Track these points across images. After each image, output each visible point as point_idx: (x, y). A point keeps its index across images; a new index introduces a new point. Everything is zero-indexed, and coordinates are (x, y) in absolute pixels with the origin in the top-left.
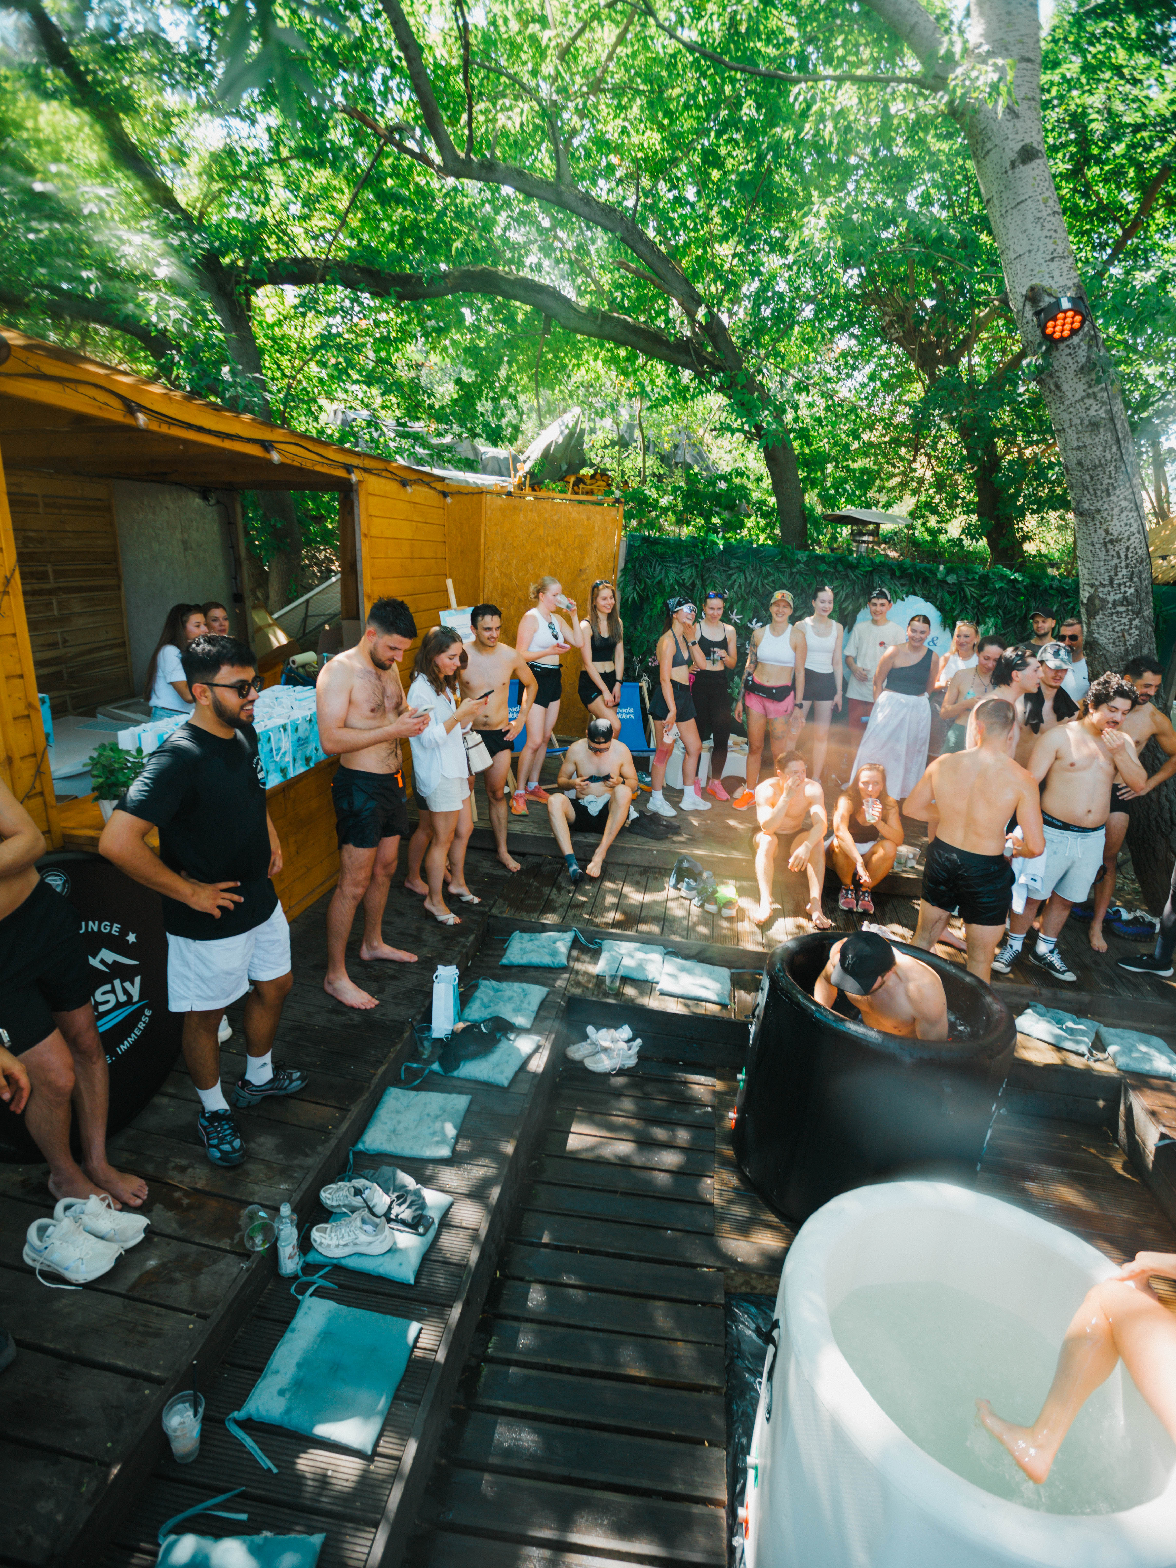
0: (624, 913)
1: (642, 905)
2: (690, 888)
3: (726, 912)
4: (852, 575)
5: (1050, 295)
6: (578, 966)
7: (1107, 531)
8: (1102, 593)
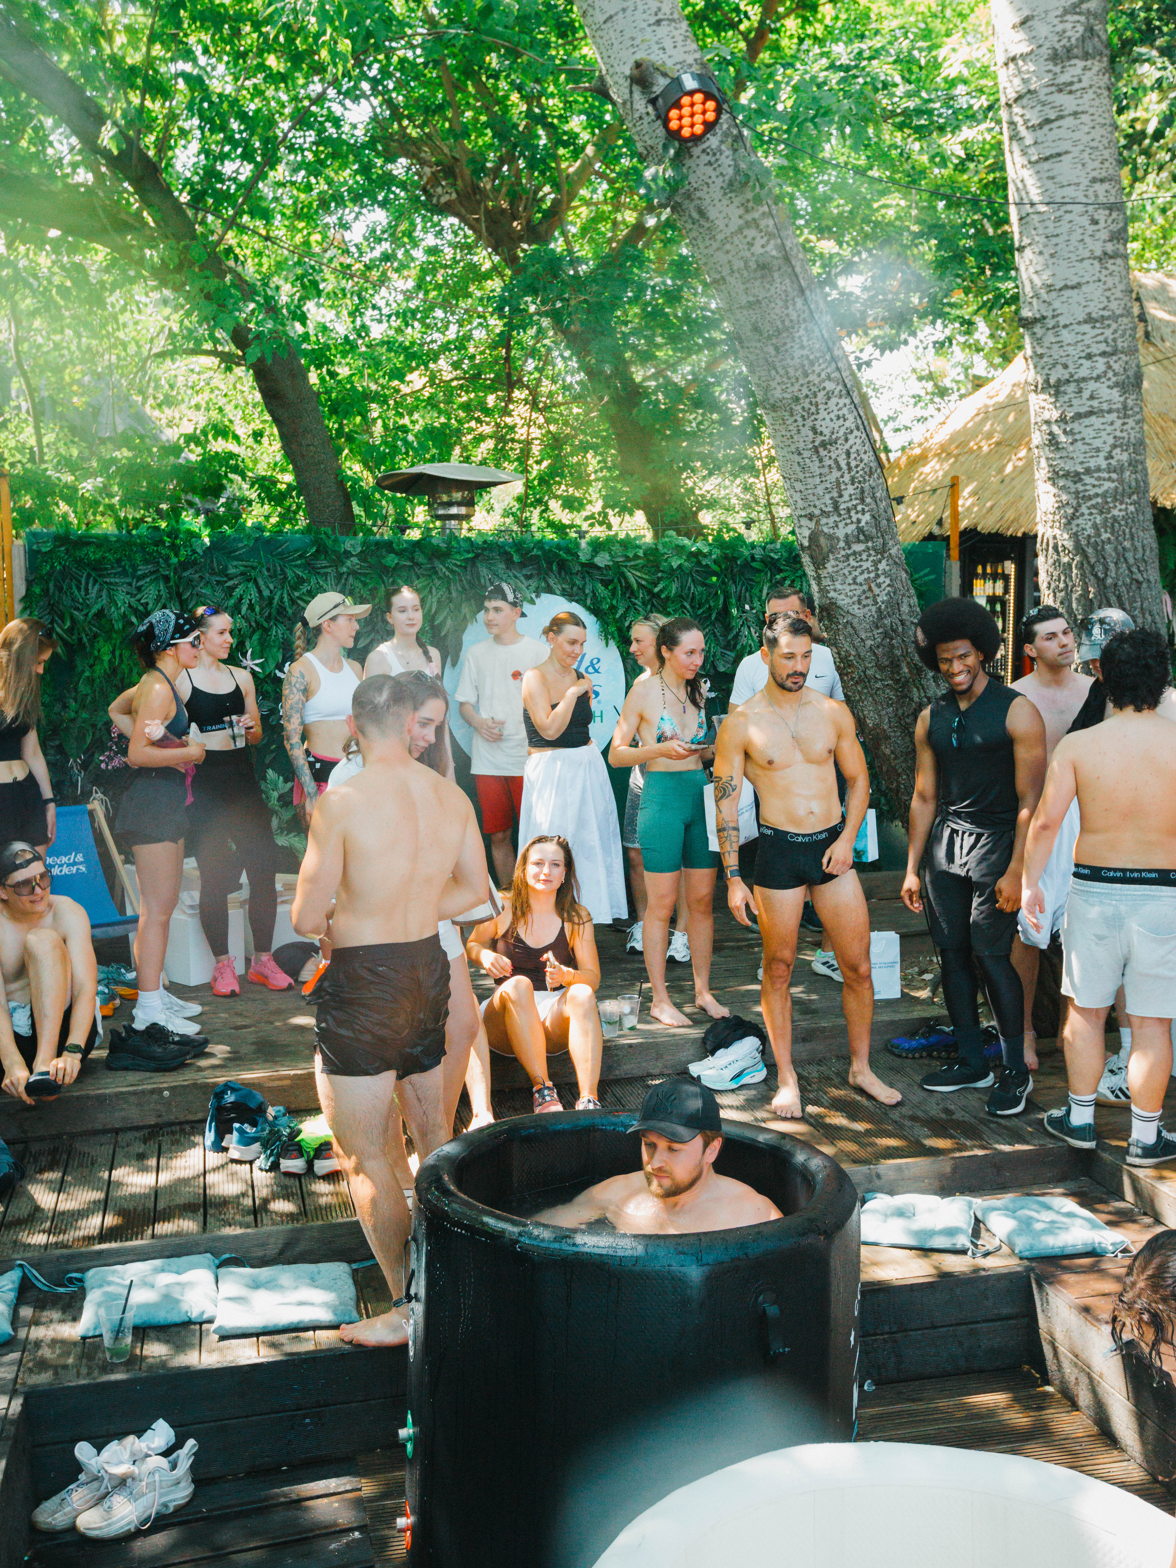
0: (121, 1212)
1: (156, 1192)
2: (246, 1141)
3: (322, 1166)
4: (441, 568)
5: (665, 75)
6: (38, 1333)
7: (814, 430)
8: (827, 525)
